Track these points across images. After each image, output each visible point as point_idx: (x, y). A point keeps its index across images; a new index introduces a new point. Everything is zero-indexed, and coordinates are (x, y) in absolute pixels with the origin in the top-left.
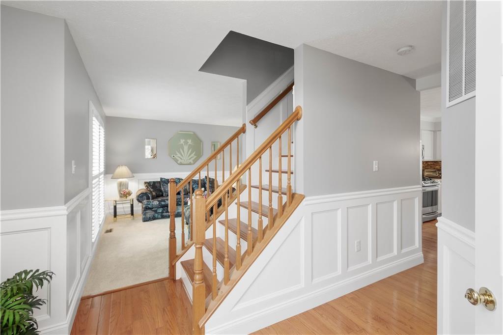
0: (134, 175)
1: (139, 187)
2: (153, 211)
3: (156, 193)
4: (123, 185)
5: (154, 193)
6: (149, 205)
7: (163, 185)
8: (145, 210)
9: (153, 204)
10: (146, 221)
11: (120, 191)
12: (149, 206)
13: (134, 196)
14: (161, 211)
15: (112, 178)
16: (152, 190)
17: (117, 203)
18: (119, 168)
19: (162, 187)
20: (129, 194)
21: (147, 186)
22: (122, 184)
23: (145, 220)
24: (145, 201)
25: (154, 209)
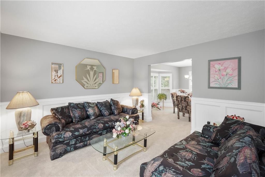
0: (39, 101)
1: (43, 114)
2: (64, 144)
3: (65, 121)
4: (24, 115)
5: (63, 121)
6: (61, 138)
7: (72, 111)
8: (54, 146)
9: (65, 136)
10: (56, 158)
11: (19, 124)
12: (60, 140)
13: (38, 128)
14: (74, 143)
15: (7, 108)
16: (60, 117)
17: (15, 139)
18: (18, 94)
19: (71, 112)
20: (33, 126)
21: (54, 113)
22: (22, 115)
23: (54, 158)
24: (54, 134)
25: (65, 142)
